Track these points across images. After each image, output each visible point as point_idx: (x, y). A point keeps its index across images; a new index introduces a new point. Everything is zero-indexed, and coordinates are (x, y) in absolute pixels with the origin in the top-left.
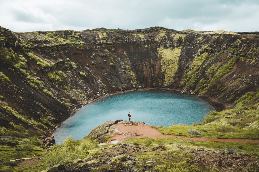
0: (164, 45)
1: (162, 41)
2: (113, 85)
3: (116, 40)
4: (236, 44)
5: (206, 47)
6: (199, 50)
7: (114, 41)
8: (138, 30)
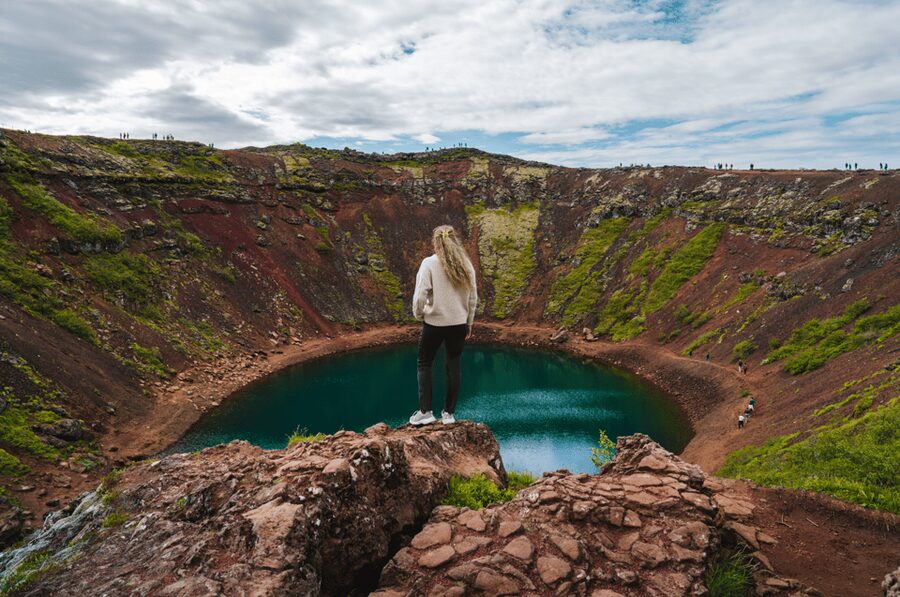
0: (485, 198)
1: (478, 187)
2: (327, 313)
3: (338, 178)
4: (708, 188)
5: (613, 200)
6: (597, 210)
7: (332, 182)
8: (404, 154)
